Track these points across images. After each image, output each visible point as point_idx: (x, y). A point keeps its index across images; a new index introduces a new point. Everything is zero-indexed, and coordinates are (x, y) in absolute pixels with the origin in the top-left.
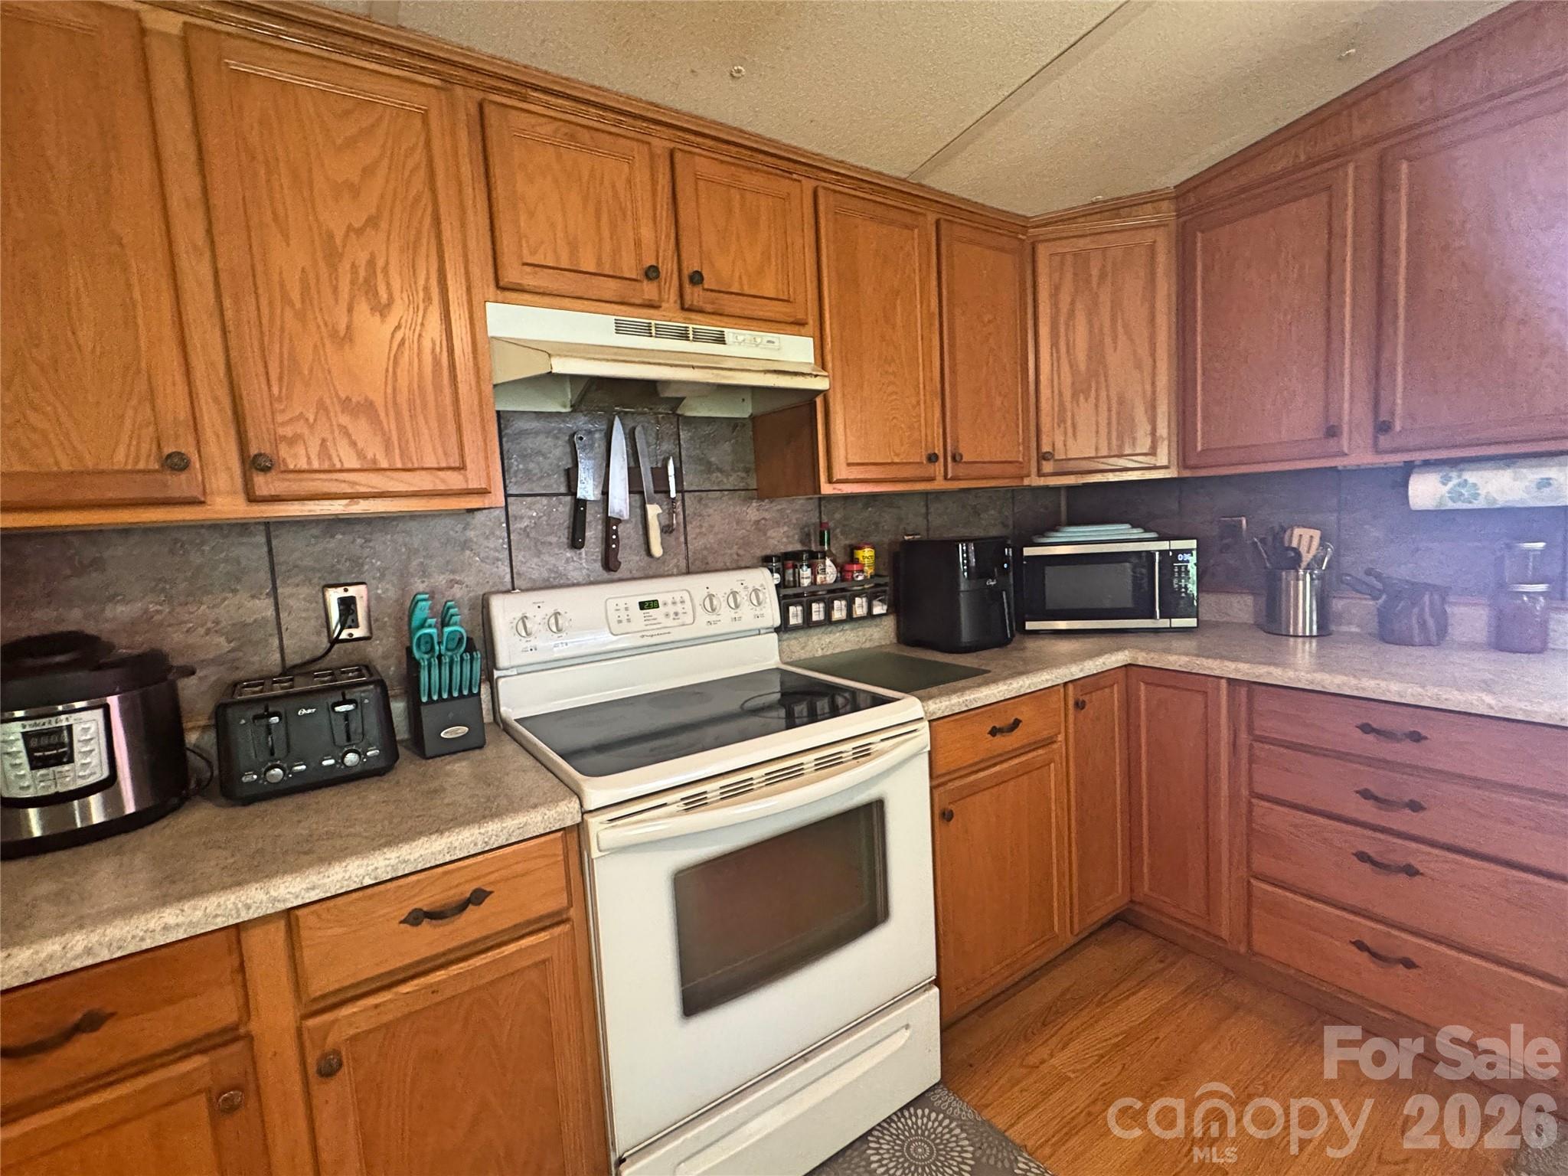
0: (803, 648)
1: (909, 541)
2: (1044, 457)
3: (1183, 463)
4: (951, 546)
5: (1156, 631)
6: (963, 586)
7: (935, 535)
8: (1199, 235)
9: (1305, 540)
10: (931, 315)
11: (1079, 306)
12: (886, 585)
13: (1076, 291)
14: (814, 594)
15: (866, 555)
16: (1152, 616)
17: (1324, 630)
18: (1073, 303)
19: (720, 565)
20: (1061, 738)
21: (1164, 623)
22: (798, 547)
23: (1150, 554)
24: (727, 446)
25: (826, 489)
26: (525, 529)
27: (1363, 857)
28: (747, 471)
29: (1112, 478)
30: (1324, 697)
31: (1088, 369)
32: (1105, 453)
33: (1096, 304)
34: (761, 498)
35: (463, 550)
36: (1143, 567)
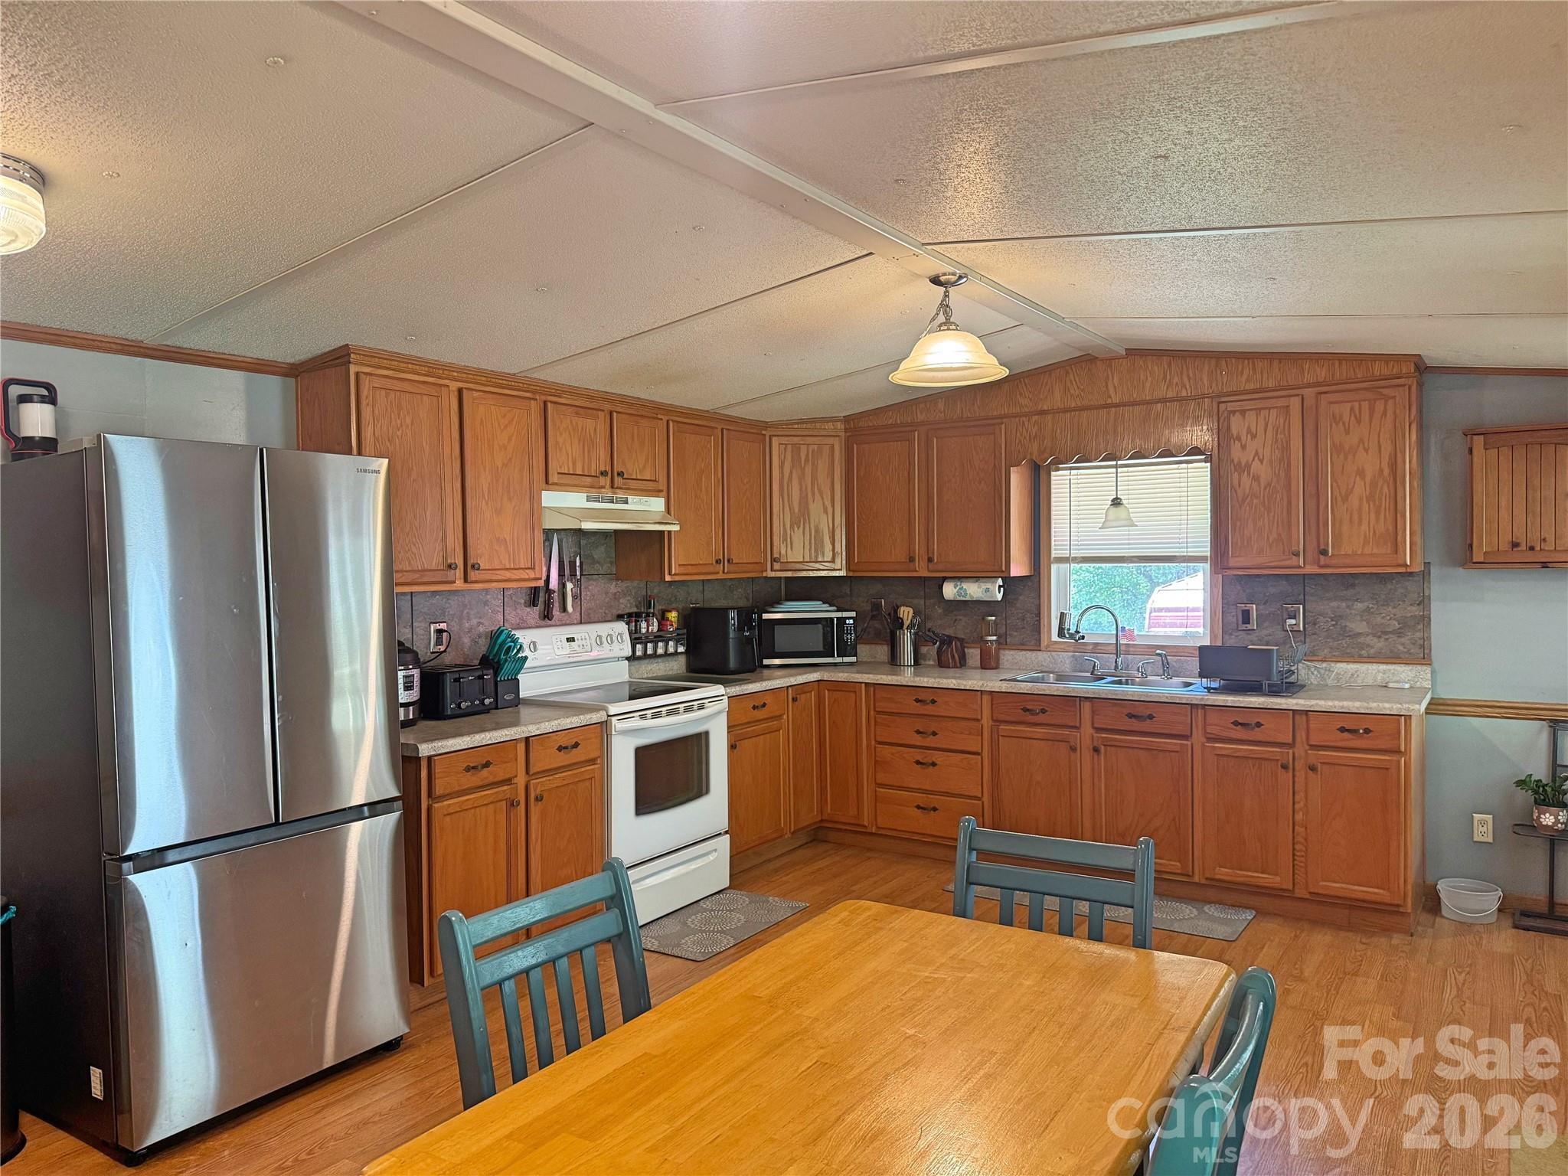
0: (637, 672)
1: (693, 607)
2: (774, 560)
3: (848, 569)
4: (726, 610)
5: (835, 665)
6: (732, 635)
7: (707, 605)
8: (855, 445)
9: (906, 613)
10: (719, 481)
11: (794, 475)
12: (683, 634)
13: (793, 466)
14: (647, 637)
15: (673, 616)
16: (833, 656)
17: (917, 663)
18: (791, 472)
19: (596, 619)
20: (785, 717)
21: (839, 660)
22: (635, 610)
23: (832, 619)
24: (603, 548)
25: (668, 578)
26: (510, 595)
27: (918, 763)
28: (611, 563)
29: (811, 574)
30: (901, 688)
31: (799, 511)
32: (809, 560)
33: (803, 474)
34: (617, 579)
35: (485, 605)
36: (828, 626)
